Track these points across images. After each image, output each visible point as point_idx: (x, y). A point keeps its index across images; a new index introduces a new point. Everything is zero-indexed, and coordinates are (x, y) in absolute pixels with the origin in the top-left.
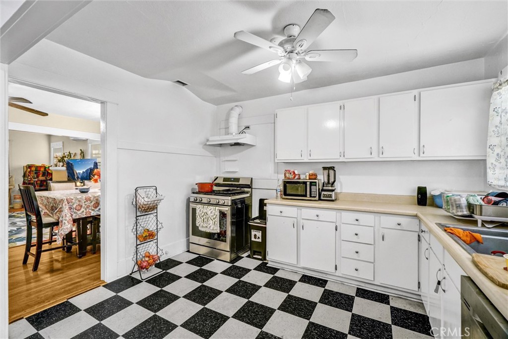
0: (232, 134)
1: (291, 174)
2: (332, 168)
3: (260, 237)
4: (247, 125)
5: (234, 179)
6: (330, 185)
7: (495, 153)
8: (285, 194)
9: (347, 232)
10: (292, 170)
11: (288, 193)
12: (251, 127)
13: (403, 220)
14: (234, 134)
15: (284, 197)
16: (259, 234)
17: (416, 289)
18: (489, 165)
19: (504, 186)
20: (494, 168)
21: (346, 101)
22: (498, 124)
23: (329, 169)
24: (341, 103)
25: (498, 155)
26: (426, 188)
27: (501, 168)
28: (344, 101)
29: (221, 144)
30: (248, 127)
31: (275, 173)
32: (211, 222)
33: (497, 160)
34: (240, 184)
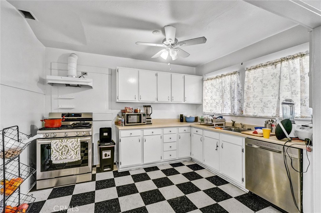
0: (72, 76)
1: (130, 109)
2: (150, 106)
3: (110, 155)
4: (85, 71)
5: (75, 114)
6: (149, 116)
7: (206, 102)
8: (128, 123)
9: (166, 138)
10: (131, 107)
11: (129, 122)
12: (88, 74)
13: (186, 129)
14: (74, 77)
15: (126, 124)
16: (109, 153)
17: (190, 155)
18: (204, 106)
19: (210, 113)
20: (206, 107)
21: (159, 72)
22: (206, 92)
23: (147, 107)
24: (156, 72)
25: (207, 102)
26: (183, 115)
27: (209, 107)
28: (157, 72)
29: (53, 84)
30: (86, 74)
31: (109, 109)
32: (72, 152)
33: (207, 104)
34: (82, 119)
